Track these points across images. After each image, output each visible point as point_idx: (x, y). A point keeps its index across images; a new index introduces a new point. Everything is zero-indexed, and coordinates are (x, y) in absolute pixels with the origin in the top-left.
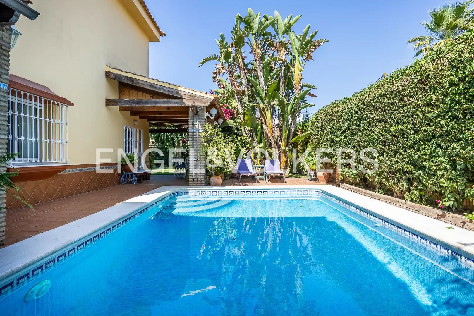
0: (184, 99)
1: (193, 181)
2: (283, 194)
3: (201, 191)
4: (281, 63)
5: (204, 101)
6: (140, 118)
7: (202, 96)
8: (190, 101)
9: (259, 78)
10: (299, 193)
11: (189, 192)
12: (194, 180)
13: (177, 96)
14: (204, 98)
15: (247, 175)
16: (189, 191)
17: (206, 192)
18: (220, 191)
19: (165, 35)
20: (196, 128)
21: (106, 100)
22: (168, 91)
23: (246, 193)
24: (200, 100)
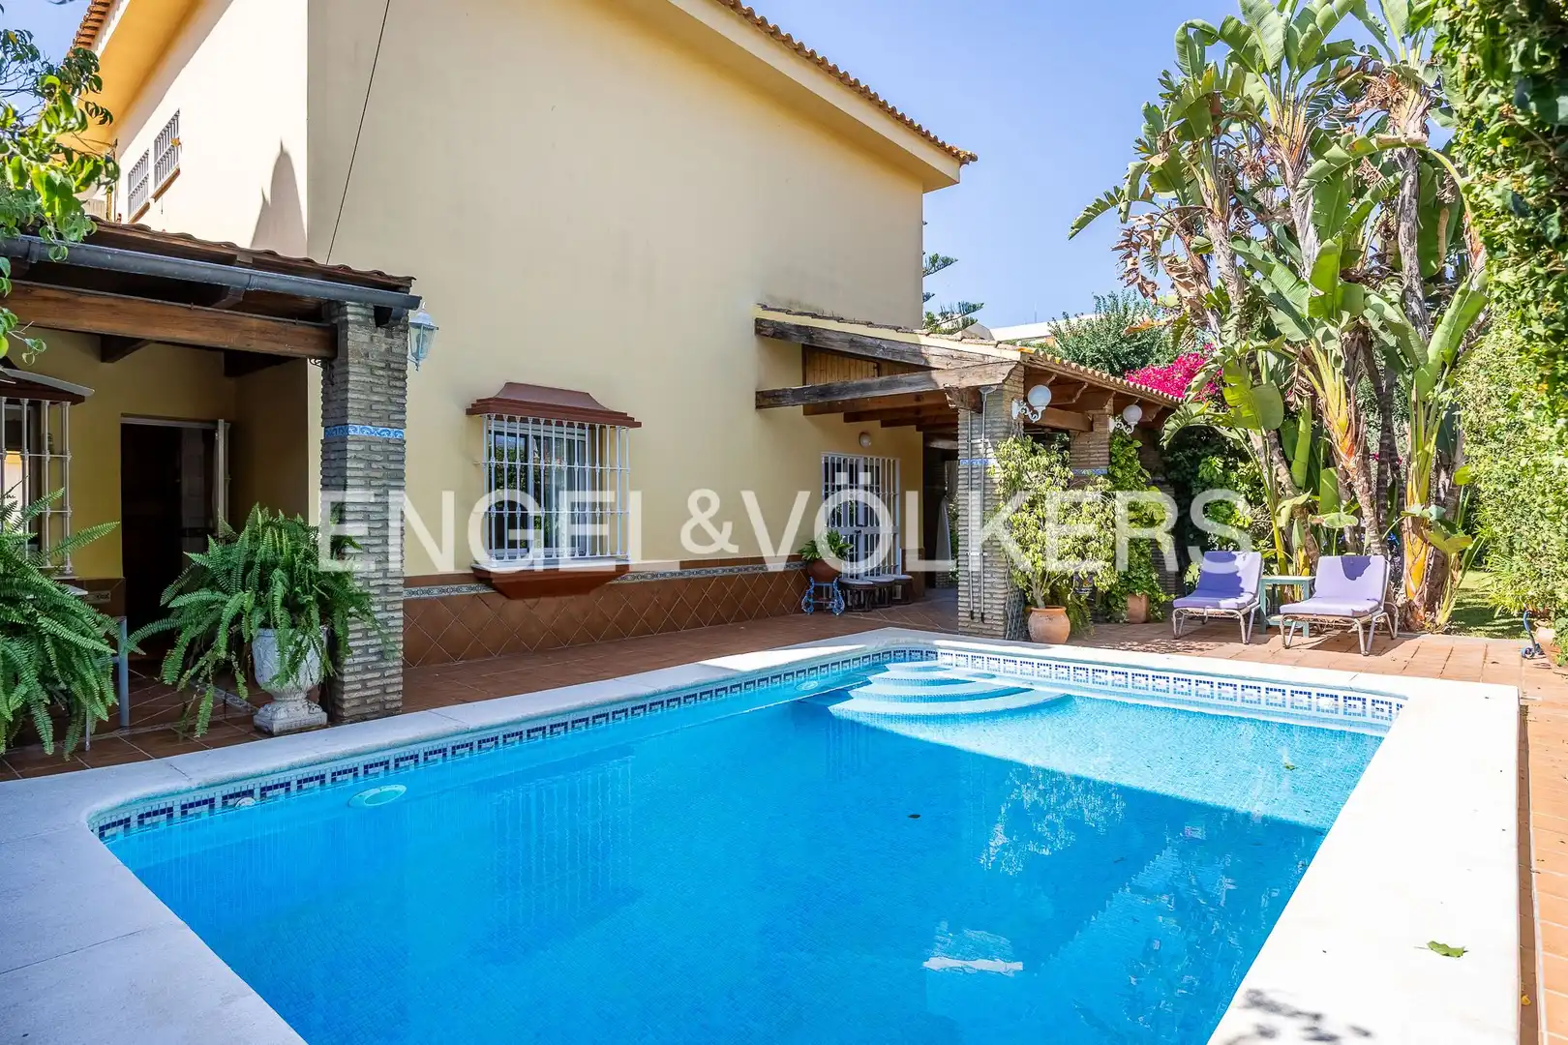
0: (935, 369)
1: (969, 619)
2: (1255, 699)
3: (970, 654)
4: (1400, 155)
5: (989, 369)
6: (883, 425)
7: (984, 356)
8: (950, 373)
9: (1299, 235)
10: (1325, 703)
11: (939, 654)
12: (972, 618)
13: (916, 361)
14: (991, 360)
15: (1201, 610)
16: (939, 651)
17: (985, 659)
18: (1026, 660)
19: (973, 158)
20: (978, 453)
21: (757, 393)
22: (894, 352)
23: (1109, 677)
24: (976, 369)
